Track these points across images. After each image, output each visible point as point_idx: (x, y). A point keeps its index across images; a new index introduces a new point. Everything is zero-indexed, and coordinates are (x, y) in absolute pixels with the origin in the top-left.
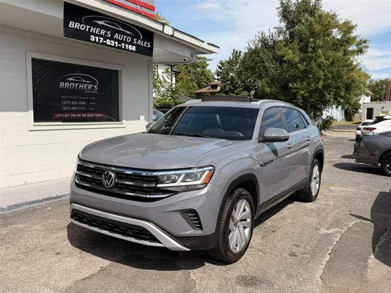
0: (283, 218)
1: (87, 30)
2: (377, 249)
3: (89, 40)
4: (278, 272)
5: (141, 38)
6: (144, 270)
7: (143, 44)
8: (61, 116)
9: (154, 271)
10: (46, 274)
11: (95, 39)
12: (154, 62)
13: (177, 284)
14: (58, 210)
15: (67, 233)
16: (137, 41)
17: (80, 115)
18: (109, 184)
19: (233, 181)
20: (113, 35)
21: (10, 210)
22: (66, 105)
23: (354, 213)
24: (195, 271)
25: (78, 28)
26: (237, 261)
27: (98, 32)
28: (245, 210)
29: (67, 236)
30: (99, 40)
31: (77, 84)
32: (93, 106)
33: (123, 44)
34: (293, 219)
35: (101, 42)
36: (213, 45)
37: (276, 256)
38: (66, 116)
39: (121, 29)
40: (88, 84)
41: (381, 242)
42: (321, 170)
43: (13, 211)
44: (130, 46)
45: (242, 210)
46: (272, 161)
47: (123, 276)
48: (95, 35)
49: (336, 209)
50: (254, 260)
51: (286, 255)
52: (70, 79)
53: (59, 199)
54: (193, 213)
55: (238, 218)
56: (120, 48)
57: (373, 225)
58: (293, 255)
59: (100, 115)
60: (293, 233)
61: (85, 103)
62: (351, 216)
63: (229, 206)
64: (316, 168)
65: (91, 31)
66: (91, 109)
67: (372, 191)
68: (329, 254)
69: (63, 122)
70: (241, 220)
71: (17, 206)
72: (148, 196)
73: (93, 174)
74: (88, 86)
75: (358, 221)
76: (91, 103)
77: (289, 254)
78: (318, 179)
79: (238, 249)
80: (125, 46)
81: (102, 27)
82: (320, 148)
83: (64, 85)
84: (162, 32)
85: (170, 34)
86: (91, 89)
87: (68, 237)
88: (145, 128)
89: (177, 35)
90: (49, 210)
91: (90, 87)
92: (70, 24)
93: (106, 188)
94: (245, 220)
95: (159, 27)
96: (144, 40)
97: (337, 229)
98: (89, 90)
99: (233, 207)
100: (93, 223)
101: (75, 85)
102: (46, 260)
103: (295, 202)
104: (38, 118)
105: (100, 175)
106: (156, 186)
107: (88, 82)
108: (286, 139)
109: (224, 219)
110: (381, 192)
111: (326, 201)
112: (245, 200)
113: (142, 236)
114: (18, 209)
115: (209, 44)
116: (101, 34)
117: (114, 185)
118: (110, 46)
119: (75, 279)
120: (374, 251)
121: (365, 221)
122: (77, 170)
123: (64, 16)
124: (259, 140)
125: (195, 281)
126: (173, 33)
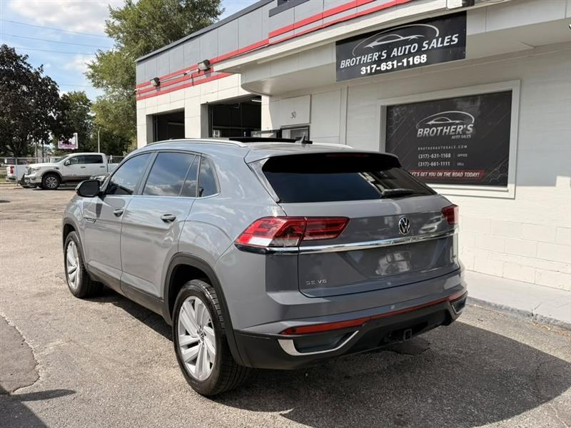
1: (357, 63)
5: (437, 35)
8: (416, 175)
11: (366, 70)
17: (441, 174)
22: (423, 160)
27: (371, 59)
30: (372, 69)
31: (440, 128)
32: (461, 159)
33: (405, 61)
38: (423, 174)
39: (402, 38)
40: (457, 124)
44: (416, 57)
48: (366, 65)
52: (430, 123)
59: (475, 174)
61: (450, 156)
65: (361, 62)
66: (459, 164)
74: (456, 129)
76: (459, 155)
80: (408, 62)
83: (423, 132)
85: (461, 6)
86: (461, 133)
91: (460, 129)
98: (459, 134)
101: (437, 130)
107: (457, 122)
118: (387, 71)
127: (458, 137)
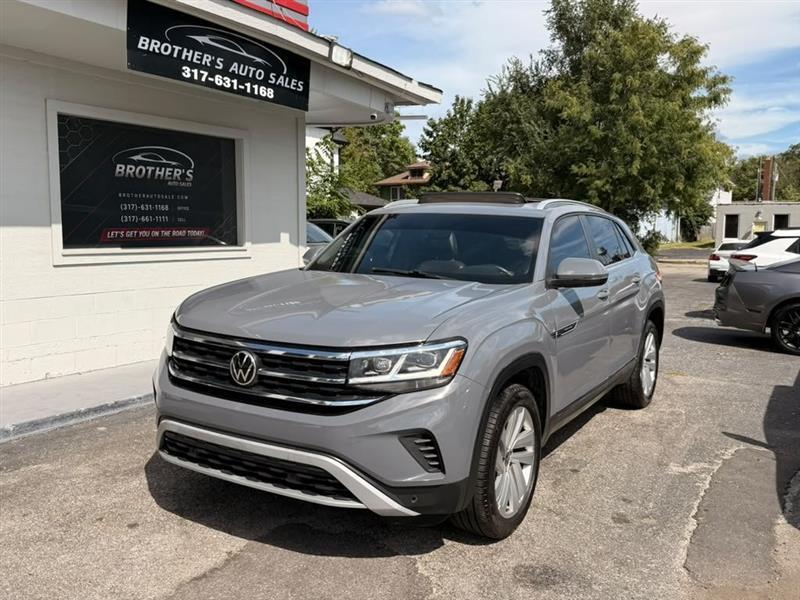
0: (590, 444)
1: (175, 55)
2: (789, 505)
3: (178, 76)
4: (597, 556)
5: (285, 72)
6: (320, 557)
7: (289, 84)
8: (119, 235)
9: (342, 558)
10: (115, 570)
11: (192, 74)
12: (307, 121)
13: (393, 586)
14: (120, 432)
15: (146, 482)
16: (277, 78)
17: (157, 233)
18: (245, 378)
19: (504, 370)
20: (227, 65)
21: (21, 433)
22: (129, 213)
23: (731, 431)
24: (426, 557)
25: (157, 51)
26: (510, 534)
27: (198, 59)
28: (523, 430)
29: (147, 487)
30: (200, 76)
31: (150, 169)
32: (182, 214)
33: (248, 85)
34: (610, 444)
35: (203, 79)
36: (430, 87)
37: (588, 522)
38: (130, 234)
39: (245, 54)
40: (174, 167)
41: (794, 490)
42: (658, 343)
43: (26, 435)
44: (262, 88)
45: (519, 428)
46: (573, 326)
47: (277, 570)
48: (192, 65)
49: (693, 423)
50: (544, 532)
51: (608, 520)
52: (136, 158)
53: (120, 410)
54: (424, 437)
55: (511, 447)
56: (243, 92)
57: (772, 454)
58: (620, 519)
59: (199, 233)
60: (615, 475)
61: (167, 207)
62: (726, 437)
63: (494, 422)
64: (651, 338)
65: (183, 58)
66: (180, 220)
67: (758, 384)
68: (694, 517)
69: (123, 247)
70: (515, 450)
71: (35, 425)
72: (328, 403)
73: (208, 356)
74: (173, 172)
75: (742, 447)
76: (179, 208)
77: (613, 518)
78: (653, 362)
79: (511, 511)
80: (252, 89)
81: (205, 49)
82: (657, 299)
83: (125, 170)
84: (329, 59)
85: (344, 65)
86: (179, 179)
87: (150, 489)
88: (302, 260)
89: (358, 65)
90: (102, 432)
91: (178, 173)
92: (141, 42)
93: (241, 386)
94: (523, 449)
95: (323, 50)
96: (290, 76)
97: (702, 465)
98: (177, 180)
99: (502, 423)
100: (211, 461)
101: (147, 171)
102: (110, 540)
103: (608, 409)
104: (71, 240)
105: (226, 359)
106: (347, 381)
107: (174, 163)
108: (602, 281)
109: (486, 449)
110: (777, 388)
111: (671, 406)
112: (524, 409)
113: (317, 486)
114: (37, 432)
115: (421, 84)
116: (203, 63)
117: (256, 381)
118: (222, 88)
119: (176, 579)
120: (783, 508)
121: (756, 448)
122: (174, 350)
123: (128, 26)
124: (546, 283)
125: (428, 577)
126: (351, 62)
127: (176, 183)
